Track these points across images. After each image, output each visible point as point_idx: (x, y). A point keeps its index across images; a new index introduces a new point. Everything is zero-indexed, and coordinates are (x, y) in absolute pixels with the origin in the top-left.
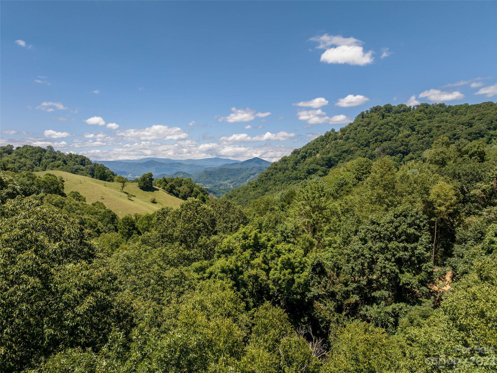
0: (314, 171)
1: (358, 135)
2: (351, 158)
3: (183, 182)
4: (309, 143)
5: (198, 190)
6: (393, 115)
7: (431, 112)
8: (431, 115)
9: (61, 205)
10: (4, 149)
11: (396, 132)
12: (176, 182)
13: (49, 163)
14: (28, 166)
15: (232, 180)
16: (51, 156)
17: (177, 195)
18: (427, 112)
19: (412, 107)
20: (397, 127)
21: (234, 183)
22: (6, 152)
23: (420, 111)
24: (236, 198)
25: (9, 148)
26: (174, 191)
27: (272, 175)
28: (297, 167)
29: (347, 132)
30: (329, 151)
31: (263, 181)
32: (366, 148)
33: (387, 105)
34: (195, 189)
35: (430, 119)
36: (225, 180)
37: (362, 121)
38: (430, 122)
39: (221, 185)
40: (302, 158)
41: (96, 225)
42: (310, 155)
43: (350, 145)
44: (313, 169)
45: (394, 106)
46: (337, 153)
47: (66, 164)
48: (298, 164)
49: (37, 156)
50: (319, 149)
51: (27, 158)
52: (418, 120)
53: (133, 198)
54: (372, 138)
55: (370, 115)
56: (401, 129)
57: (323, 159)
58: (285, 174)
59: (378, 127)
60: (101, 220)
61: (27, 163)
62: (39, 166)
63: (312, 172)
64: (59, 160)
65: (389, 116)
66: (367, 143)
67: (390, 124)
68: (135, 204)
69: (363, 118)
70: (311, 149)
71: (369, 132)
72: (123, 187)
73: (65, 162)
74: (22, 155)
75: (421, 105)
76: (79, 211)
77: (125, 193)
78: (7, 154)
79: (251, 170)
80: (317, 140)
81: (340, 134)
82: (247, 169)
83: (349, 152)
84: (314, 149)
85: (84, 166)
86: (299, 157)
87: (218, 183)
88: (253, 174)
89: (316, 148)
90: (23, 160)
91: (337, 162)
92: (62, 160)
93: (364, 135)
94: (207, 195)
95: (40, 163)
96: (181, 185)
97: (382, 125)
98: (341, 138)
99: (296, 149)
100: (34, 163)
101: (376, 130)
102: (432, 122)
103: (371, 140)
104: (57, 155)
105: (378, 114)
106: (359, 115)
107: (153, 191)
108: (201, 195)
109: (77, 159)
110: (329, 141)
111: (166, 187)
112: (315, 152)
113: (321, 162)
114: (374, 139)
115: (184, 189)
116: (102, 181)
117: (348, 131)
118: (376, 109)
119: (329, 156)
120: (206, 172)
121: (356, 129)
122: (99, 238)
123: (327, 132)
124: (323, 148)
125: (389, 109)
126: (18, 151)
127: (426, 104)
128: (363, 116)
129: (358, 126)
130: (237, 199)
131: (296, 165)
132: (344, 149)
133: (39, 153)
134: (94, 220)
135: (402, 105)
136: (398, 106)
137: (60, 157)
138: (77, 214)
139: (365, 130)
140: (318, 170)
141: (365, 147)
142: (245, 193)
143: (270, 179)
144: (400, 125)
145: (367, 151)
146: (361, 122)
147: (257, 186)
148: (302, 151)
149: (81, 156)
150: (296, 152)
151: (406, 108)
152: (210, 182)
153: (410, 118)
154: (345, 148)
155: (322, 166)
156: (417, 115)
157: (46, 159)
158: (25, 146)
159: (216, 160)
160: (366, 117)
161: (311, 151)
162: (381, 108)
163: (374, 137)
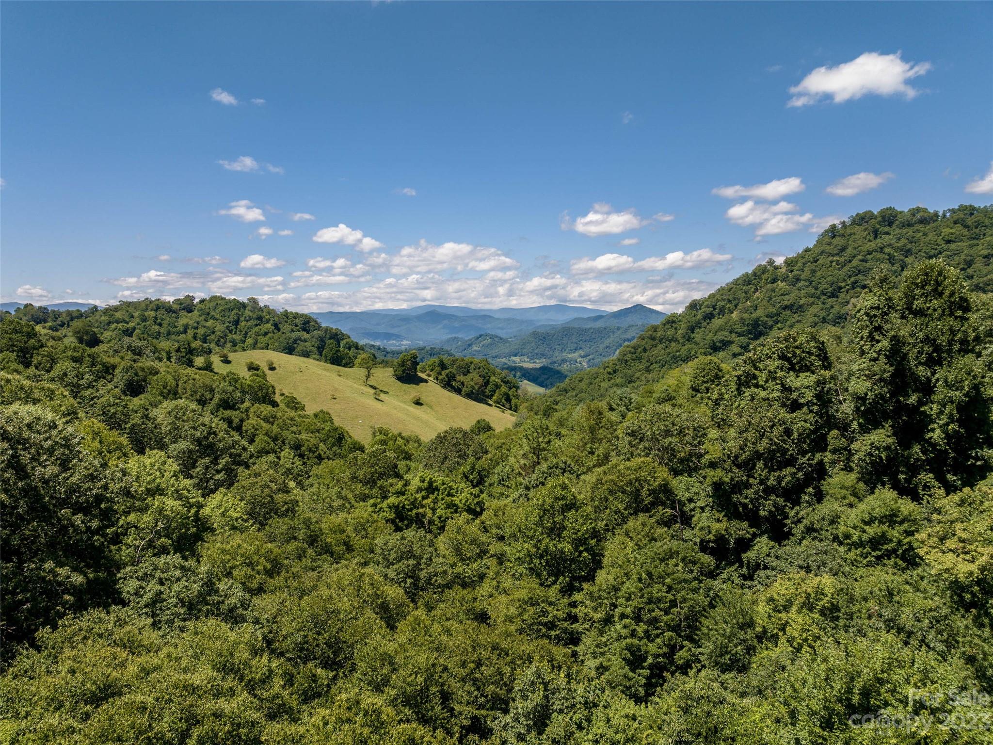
0: (724, 345)
1: (819, 273)
2: (798, 321)
3: (472, 366)
4: (722, 289)
5: (499, 381)
6: (897, 231)
7: (979, 224)
8: (977, 231)
9: (271, 420)
10: (181, 304)
11: (897, 267)
12: (460, 367)
13: (251, 328)
14: (219, 333)
15: (587, 350)
16: (255, 316)
17: (458, 391)
18: (970, 223)
19: (940, 214)
20: (902, 257)
21: (591, 357)
22: (183, 309)
23: (955, 223)
24: (574, 394)
25: (189, 301)
26: (454, 383)
27: (645, 350)
28: (692, 336)
29: (796, 268)
30: (756, 306)
31: (626, 361)
32: (830, 301)
33: (887, 209)
34: (493, 378)
35: (974, 239)
36: (571, 351)
37: (829, 244)
38: (971, 246)
39: (564, 361)
40: (705, 318)
41: (317, 448)
42: (722, 312)
43: (799, 295)
44: (722, 341)
45: (901, 212)
46: (773, 310)
47: (279, 330)
48: (697, 330)
49: (233, 315)
50: (739, 299)
51: (216, 319)
52: (949, 242)
53: (382, 396)
54: (845, 280)
55: (849, 231)
56: (909, 260)
57: (742, 320)
58: (668, 350)
59: (860, 257)
60: (324, 441)
61: (216, 329)
62: (235, 333)
63: (720, 348)
64: (268, 323)
65: (888, 233)
66: (834, 290)
67: (887, 250)
68: (385, 408)
69: (834, 237)
70: (724, 300)
71: (842, 267)
72: (368, 377)
73: (276, 326)
74: (208, 314)
75: (959, 210)
76: (294, 428)
77: (371, 386)
78: (185, 313)
79: (626, 330)
80: (736, 282)
81: (784, 270)
82: (618, 329)
83: (795, 308)
84: (730, 301)
85: (308, 333)
86: (699, 316)
87: (558, 356)
88: (628, 340)
89: (734, 299)
90: (210, 323)
91: (771, 328)
92: (271, 322)
93: (830, 273)
94: (514, 389)
95: (236, 328)
96: (468, 372)
97: (869, 253)
98: (784, 280)
99: (694, 301)
100: (228, 327)
101: (855, 263)
102: (978, 245)
103: (843, 285)
104: (264, 314)
105: (866, 229)
106: (826, 231)
107: (418, 384)
108: (504, 389)
109: (297, 321)
110: (762, 284)
111: (440, 377)
112: (731, 306)
113: (739, 328)
114: (849, 282)
115: (472, 380)
116: (335, 366)
117: (800, 264)
118: (863, 219)
119: (754, 315)
120: (535, 334)
121: (816, 262)
122: (321, 467)
123: (760, 266)
124: (747, 299)
125: (889, 218)
126: (203, 307)
127: (971, 206)
128: (833, 232)
129: (822, 252)
130: (576, 396)
131: (693, 332)
132: (786, 303)
133: (235, 311)
134: (314, 441)
135: (918, 210)
136: (910, 210)
137: (268, 317)
138: (292, 432)
139: (834, 264)
140: (732, 342)
141: (830, 297)
142: (591, 384)
143: (640, 359)
144: (908, 253)
145: (832, 307)
146: (828, 247)
147: (615, 372)
148: (706, 303)
149: (303, 315)
150: (694, 306)
151: (926, 215)
152: (543, 355)
153: (931, 236)
154: (788, 300)
155: (740, 335)
156: (946, 231)
157: (247, 321)
158: (214, 298)
159: (560, 308)
160: (839, 236)
161: (723, 303)
162: (872, 216)
163: (850, 277)
